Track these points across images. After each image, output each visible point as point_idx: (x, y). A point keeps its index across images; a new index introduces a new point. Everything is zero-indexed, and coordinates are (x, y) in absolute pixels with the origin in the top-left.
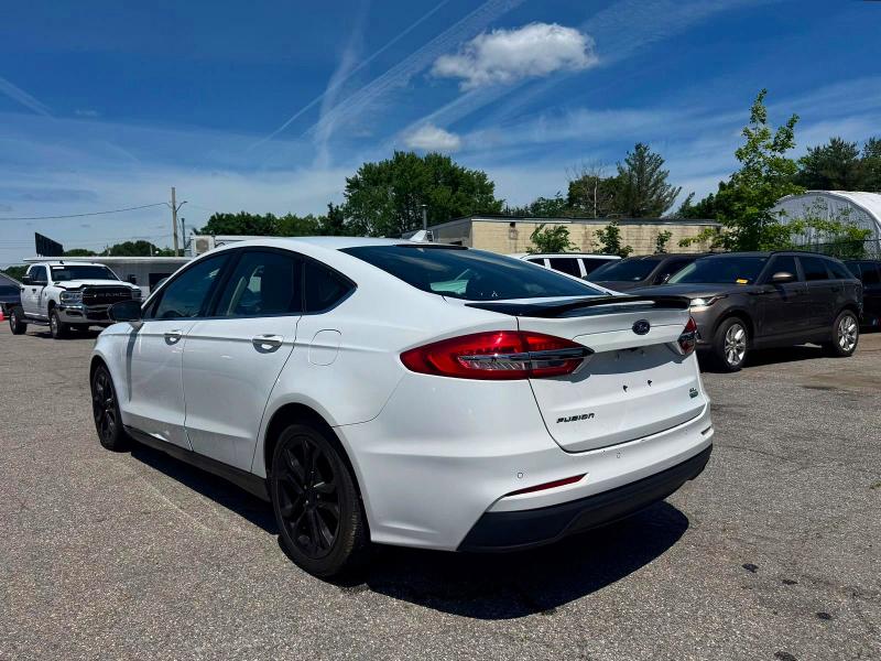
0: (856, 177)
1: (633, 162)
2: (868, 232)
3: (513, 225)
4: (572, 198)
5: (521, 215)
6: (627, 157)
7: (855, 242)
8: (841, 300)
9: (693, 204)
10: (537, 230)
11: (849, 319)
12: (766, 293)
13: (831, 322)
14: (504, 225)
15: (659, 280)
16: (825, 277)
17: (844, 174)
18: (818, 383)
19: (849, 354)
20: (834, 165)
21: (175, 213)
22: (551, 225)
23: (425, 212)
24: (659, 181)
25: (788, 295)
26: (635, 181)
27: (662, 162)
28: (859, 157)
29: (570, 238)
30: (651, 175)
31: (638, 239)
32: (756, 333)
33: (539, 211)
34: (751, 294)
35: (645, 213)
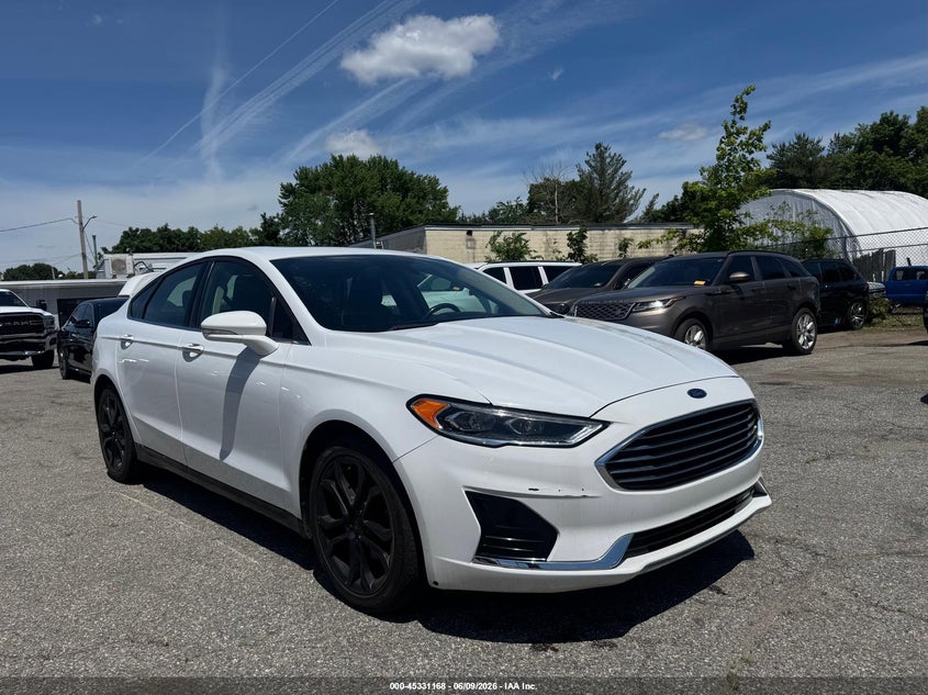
0: (822, 175)
1: (593, 164)
2: (828, 231)
3: (469, 233)
4: (532, 203)
5: (478, 223)
6: (588, 158)
7: (816, 241)
8: (797, 298)
9: (658, 207)
10: (494, 238)
11: (807, 318)
12: (724, 293)
13: (789, 321)
14: (461, 234)
15: (619, 285)
16: (781, 275)
17: (810, 170)
18: (775, 380)
19: (808, 352)
20: (800, 162)
21: (82, 230)
22: (508, 233)
23: (372, 222)
24: (622, 183)
25: (746, 295)
26: (597, 183)
27: (624, 162)
28: (825, 153)
29: (531, 246)
30: (613, 177)
31: (603, 245)
32: (715, 334)
33: (498, 218)
34: (709, 294)
35: (609, 218)
